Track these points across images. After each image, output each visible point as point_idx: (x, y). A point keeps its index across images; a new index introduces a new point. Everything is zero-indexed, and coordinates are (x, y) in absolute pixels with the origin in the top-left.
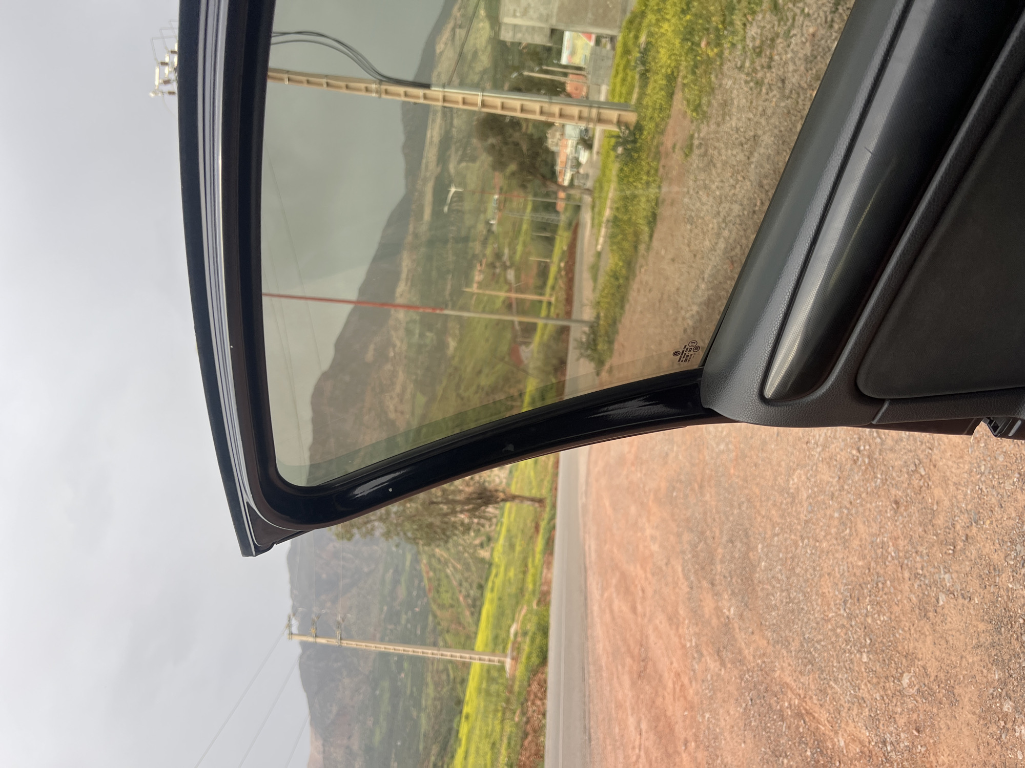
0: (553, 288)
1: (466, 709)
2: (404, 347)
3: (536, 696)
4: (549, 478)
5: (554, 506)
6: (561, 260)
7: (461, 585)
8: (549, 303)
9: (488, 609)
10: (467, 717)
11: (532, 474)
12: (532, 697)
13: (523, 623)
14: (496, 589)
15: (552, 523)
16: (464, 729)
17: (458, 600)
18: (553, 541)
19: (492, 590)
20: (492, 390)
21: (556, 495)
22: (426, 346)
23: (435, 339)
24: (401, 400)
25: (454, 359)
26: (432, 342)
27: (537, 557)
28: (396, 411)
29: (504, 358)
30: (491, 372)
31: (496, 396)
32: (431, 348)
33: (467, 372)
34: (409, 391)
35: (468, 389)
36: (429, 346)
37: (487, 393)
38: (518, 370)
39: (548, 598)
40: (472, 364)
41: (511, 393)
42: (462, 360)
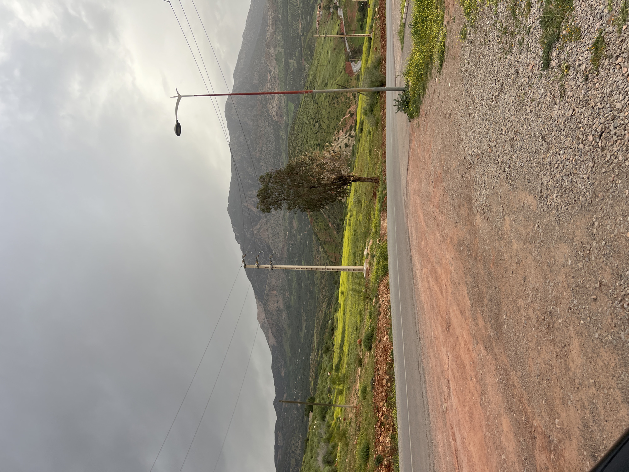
0: (371, 27)
1: (341, 289)
2: (277, 72)
3: (383, 293)
4: (379, 163)
5: (384, 182)
6: (375, 6)
7: (329, 217)
8: (370, 38)
9: (347, 235)
10: (342, 293)
11: (369, 159)
12: (381, 293)
13: (371, 249)
14: (351, 224)
15: (384, 193)
16: (341, 299)
17: (329, 225)
18: (386, 204)
19: (350, 225)
20: (336, 96)
21: (385, 175)
22: (290, 69)
23: (295, 64)
24: (279, 108)
25: (309, 77)
26: (293, 66)
27: (376, 213)
28: (277, 115)
29: (341, 72)
30: (334, 83)
31: (339, 99)
32: (294, 70)
33: (318, 85)
34: (283, 101)
35: (320, 97)
36: (292, 69)
37: (333, 98)
38: (351, 80)
39: (385, 238)
40: (321, 79)
41: (348, 96)
42: (314, 77)
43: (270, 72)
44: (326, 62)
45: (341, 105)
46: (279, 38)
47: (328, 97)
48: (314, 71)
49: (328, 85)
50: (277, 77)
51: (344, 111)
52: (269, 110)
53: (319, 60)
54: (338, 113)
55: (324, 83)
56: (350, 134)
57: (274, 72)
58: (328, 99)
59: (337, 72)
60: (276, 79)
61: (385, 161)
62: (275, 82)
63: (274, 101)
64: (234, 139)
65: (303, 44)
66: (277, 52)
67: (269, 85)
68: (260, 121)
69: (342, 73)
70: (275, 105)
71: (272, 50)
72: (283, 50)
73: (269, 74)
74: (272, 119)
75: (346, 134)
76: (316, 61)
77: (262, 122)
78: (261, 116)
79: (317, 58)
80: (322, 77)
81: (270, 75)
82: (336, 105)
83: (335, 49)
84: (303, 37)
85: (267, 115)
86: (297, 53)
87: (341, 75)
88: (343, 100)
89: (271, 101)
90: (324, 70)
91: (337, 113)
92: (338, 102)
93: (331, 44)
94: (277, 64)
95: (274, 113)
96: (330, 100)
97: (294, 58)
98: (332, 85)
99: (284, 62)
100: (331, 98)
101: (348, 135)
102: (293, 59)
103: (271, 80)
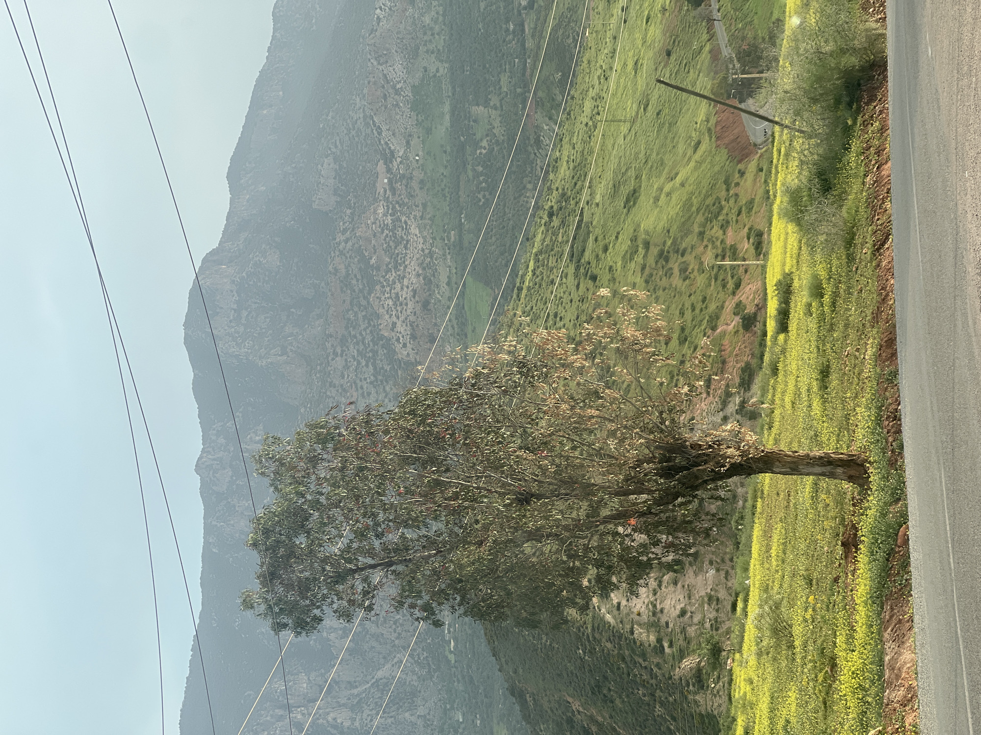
20: (674, 243)
21: (899, 431)
22: (476, 145)
23: (496, 124)
24: (425, 305)
25: (556, 169)
26: (489, 133)
27: (862, 615)
28: (413, 337)
29: (699, 143)
30: (667, 188)
31: (688, 258)
32: (491, 150)
33: (598, 198)
34: (443, 279)
35: (606, 249)
36: (484, 143)
37: (661, 254)
38: (742, 173)
39: (909, 720)
40: (609, 175)
41: (729, 242)
42: (580, 169)
43: (389, 157)
44: (631, 107)
45: (700, 280)
46: (427, 20)
47: (642, 252)
48: (578, 147)
49: (642, 198)
50: (418, 175)
51: (713, 307)
52: (378, 317)
53: (599, 98)
54: (688, 315)
55: (625, 191)
56: (743, 403)
57: (405, 158)
58: (639, 258)
59: (681, 148)
60: (415, 184)
61: (895, 374)
62: (411, 196)
63: (401, 278)
64: (221, 440)
65: (530, 44)
66: (419, 75)
67: (381, 211)
68: (339, 362)
69: (703, 148)
70: (405, 294)
71: (398, 67)
72: (443, 69)
73: (381, 167)
74: (391, 353)
75: (725, 404)
76: (588, 105)
77: (347, 367)
78: (343, 341)
79: (592, 93)
80: (612, 165)
81: (389, 170)
82: (676, 281)
83: (669, 54)
84: (533, 16)
85: (368, 338)
86: (504, 79)
87: (697, 156)
88: (708, 259)
89: (391, 277)
90: (621, 140)
91: (682, 313)
92: (683, 270)
93: (655, 32)
94: (419, 124)
95: (400, 328)
96: (651, 260)
97: (495, 100)
98: (657, 199)
99: (447, 117)
100: (654, 251)
101: (732, 408)
102: (486, 104)
103: (393, 190)
